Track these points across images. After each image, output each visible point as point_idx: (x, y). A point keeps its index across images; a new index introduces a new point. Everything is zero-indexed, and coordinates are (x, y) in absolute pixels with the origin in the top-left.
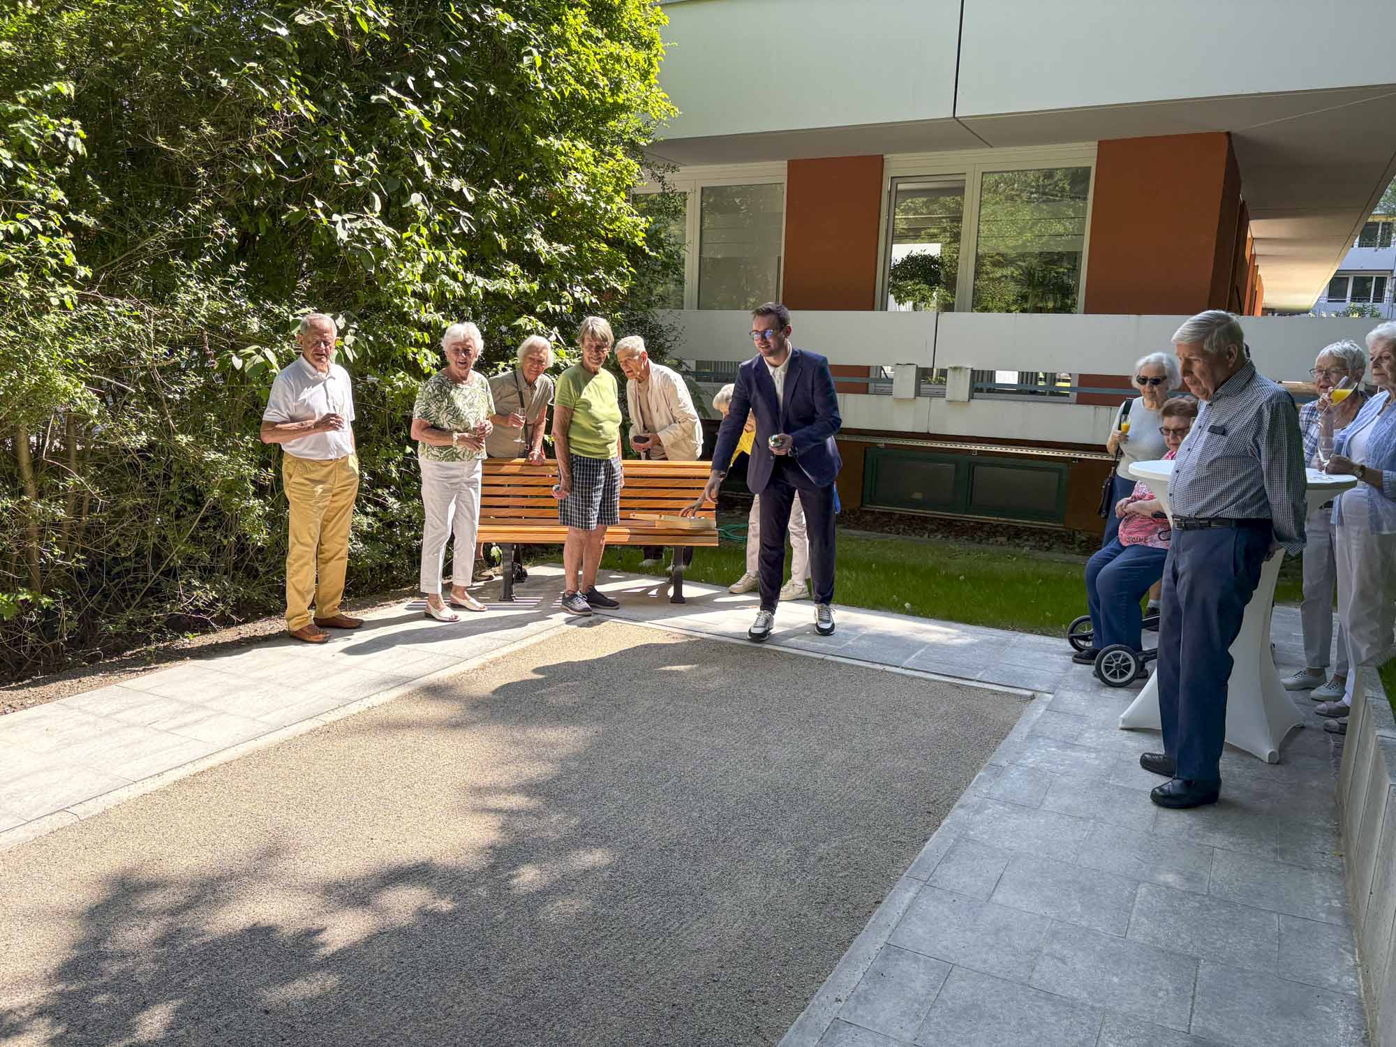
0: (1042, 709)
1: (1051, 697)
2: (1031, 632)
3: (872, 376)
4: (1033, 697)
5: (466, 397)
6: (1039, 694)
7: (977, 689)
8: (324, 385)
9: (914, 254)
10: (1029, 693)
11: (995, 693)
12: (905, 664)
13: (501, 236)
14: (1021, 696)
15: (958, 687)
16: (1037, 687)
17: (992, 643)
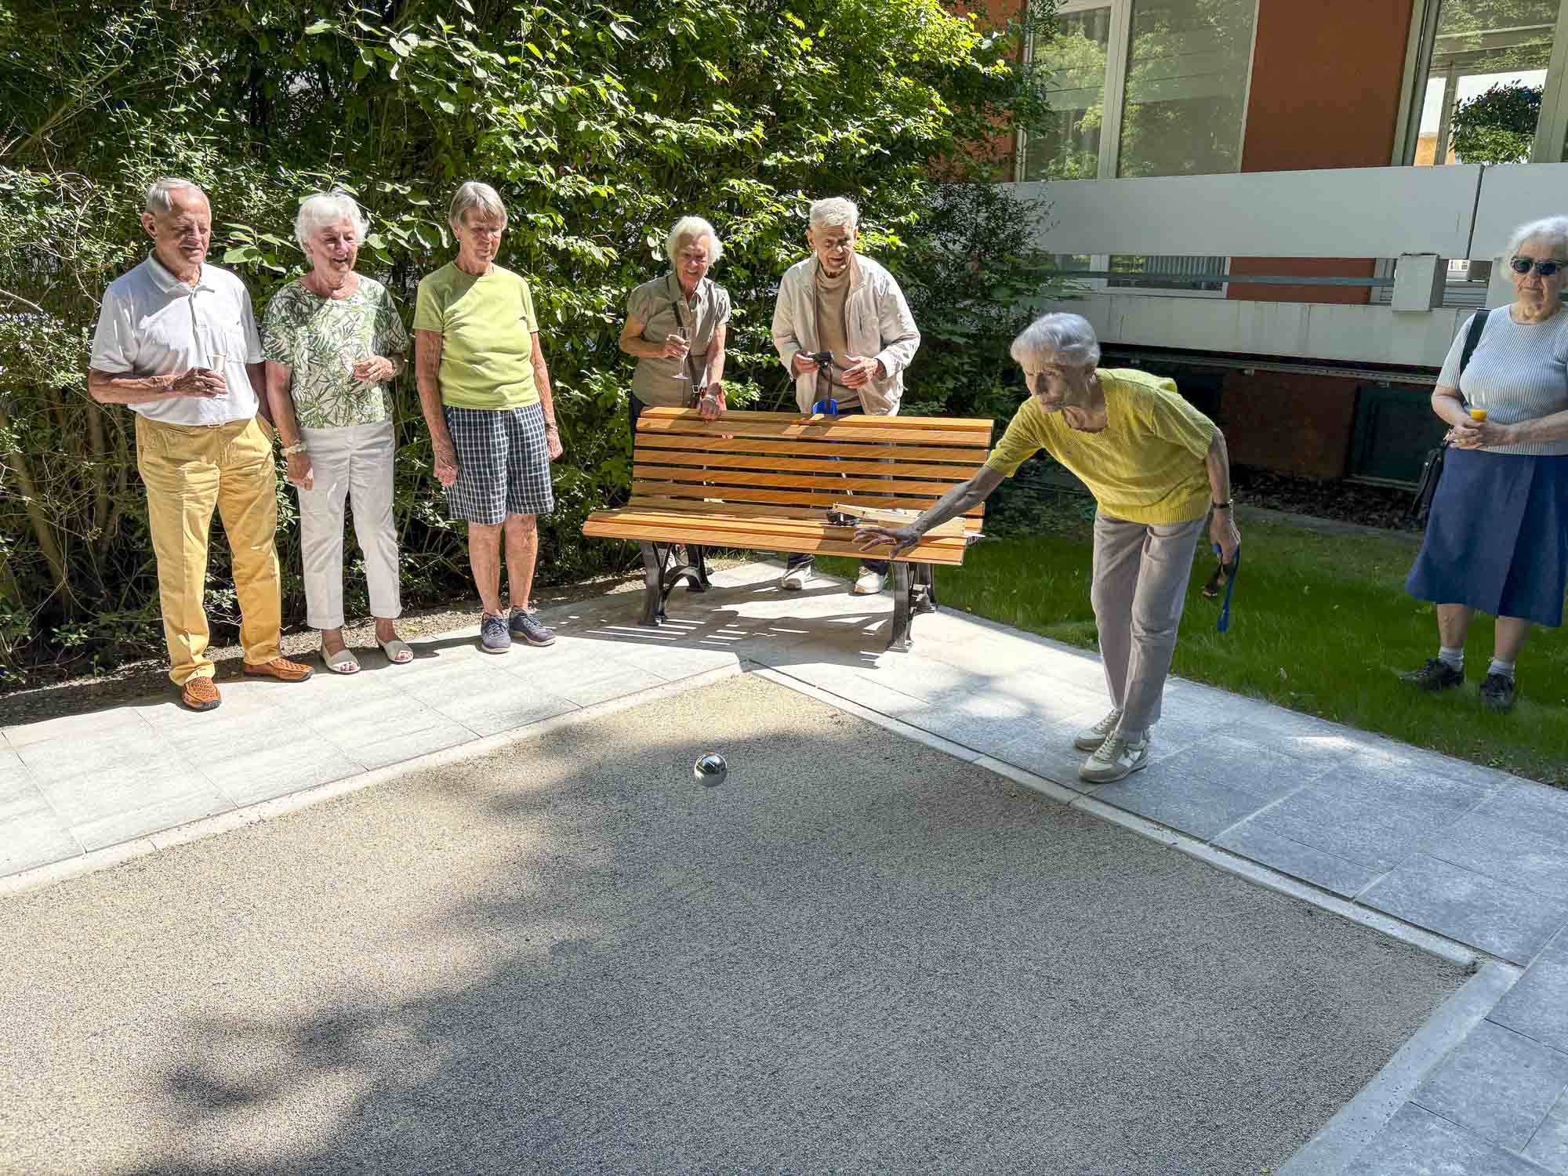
0: (1482, 1008)
1: (1513, 974)
2: (1536, 777)
3: (1379, 274)
4: (1471, 970)
5: (338, 321)
6: (1489, 962)
7: (1347, 922)
8: (190, 301)
9: (1501, 87)
10: (1464, 956)
11: (1386, 942)
12: (1223, 836)
13: (708, 63)
14: (1444, 961)
15: (1311, 911)
16: (1493, 941)
17: (1438, 799)
